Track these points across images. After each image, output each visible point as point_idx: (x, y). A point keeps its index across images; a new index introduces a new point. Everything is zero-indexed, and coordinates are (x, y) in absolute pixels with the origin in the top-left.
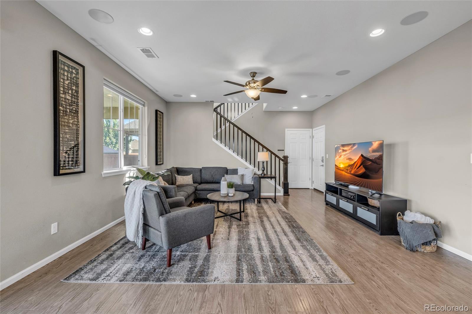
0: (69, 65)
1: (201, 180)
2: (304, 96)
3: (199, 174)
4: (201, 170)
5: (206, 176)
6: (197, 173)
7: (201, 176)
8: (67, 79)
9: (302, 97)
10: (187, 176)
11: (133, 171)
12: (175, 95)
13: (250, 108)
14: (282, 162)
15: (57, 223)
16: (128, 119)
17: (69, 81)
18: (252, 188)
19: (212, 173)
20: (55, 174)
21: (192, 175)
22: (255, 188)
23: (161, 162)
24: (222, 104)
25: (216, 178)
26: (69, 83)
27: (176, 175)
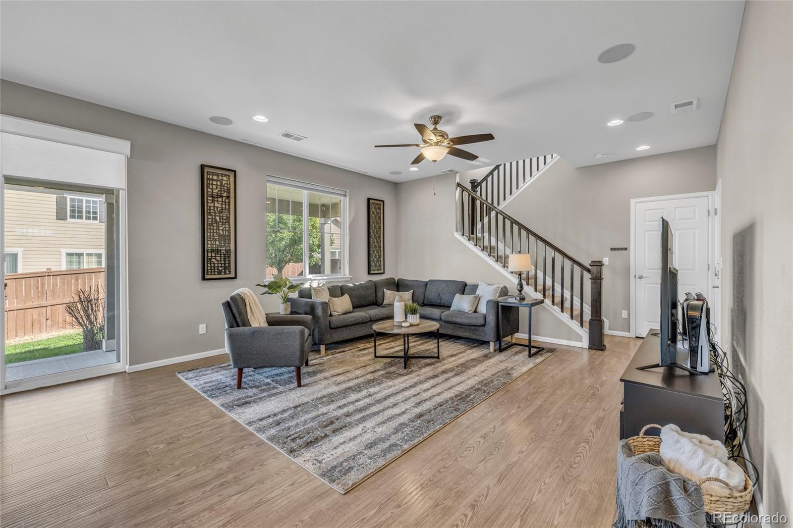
0: (218, 173)
1: (424, 300)
2: (616, 122)
3: (423, 290)
4: (426, 284)
5: (432, 295)
6: (421, 288)
7: (425, 295)
8: (217, 188)
9: (609, 124)
10: (404, 293)
11: (318, 281)
12: (391, 173)
13: (547, 167)
14: (587, 276)
15: (205, 325)
16: (318, 217)
17: (218, 189)
18: (481, 321)
19: (440, 289)
20: (204, 279)
21: (412, 291)
22: (487, 322)
23: (381, 270)
24: (497, 167)
25: (445, 299)
26: (218, 191)
27: (385, 290)
